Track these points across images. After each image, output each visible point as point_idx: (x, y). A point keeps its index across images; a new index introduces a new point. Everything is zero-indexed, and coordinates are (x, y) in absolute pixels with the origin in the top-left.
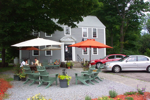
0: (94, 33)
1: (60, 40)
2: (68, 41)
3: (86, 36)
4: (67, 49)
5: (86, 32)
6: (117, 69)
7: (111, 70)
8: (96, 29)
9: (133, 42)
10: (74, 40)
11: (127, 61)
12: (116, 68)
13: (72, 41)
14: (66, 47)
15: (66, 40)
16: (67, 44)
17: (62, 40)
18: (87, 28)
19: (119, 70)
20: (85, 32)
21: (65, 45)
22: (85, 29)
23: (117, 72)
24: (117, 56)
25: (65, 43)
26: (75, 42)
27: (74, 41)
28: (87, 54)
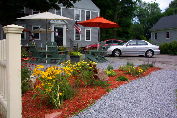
0: (88, 16)
1: (50, 22)
2: (58, 23)
3: (79, 20)
4: (57, 33)
5: (79, 15)
6: (117, 54)
7: (111, 54)
8: (90, 12)
9: (128, 29)
10: (65, 22)
11: (127, 45)
12: (116, 52)
13: (63, 24)
14: (57, 30)
15: (56, 23)
16: (57, 27)
17: (52, 23)
18: (80, 10)
19: (119, 55)
20: (77, 15)
21: (55, 28)
22: (77, 11)
23: (118, 56)
24: (114, 41)
25: (55, 26)
26: (67, 25)
27: (65, 24)
28: (79, 39)
